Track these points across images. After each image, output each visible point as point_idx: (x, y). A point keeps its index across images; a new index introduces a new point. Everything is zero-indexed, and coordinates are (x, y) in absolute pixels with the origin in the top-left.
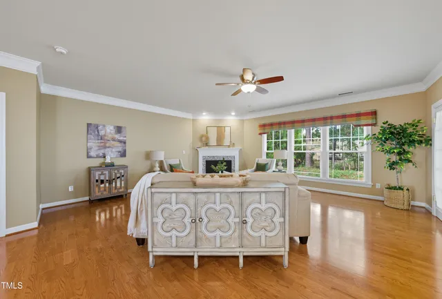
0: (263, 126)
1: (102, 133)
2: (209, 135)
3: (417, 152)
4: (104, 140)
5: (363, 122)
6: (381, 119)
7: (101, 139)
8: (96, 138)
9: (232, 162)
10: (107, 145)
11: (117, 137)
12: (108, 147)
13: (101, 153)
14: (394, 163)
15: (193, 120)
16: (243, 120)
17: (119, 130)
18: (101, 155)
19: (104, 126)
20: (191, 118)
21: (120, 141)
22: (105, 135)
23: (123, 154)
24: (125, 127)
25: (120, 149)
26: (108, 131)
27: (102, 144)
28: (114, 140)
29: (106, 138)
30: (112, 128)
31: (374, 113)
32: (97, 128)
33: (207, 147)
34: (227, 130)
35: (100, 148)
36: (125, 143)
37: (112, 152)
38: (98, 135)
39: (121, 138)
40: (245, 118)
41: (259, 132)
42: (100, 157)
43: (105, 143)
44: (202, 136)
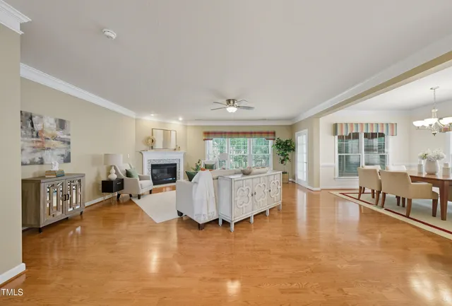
0: (207, 133)
1: (38, 127)
2: (154, 137)
3: (290, 154)
4: (42, 137)
5: (270, 137)
6: (277, 136)
7: (37, 136)
8: (30, 134)
9: (178, 165)
10: (46, 146)
11: (60, 134)
12: (48, 149)
13: (37, 157)
14: (283, 160)
15: (136, 119)
16: (186, 126)
17: (62, 124)
18: (37, 160)
19: (41, 117)
20: (134, 117)
21: (63, 141)
22: (42, 131)
23: (67, 160)
24: (69, 122)
25: (63, 152)
26: (47, 125)
27: (38, 144)
28: (55, 138)
29: (44, 135)
30: (52, 121)
31: (274, 133)
32: (31, 118)
33: (153, 151)
34: (173, 133)
35: (35, 149)
36: (69, 143)
37: (52, 155)
38: (33, 130)
39: (65, 136)
40: (189, 124)
41: (204, 138)
42: (37, 163)
43: (43, 143)
44: (149, 138)
